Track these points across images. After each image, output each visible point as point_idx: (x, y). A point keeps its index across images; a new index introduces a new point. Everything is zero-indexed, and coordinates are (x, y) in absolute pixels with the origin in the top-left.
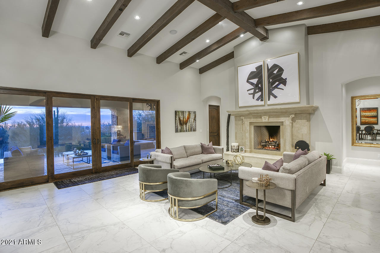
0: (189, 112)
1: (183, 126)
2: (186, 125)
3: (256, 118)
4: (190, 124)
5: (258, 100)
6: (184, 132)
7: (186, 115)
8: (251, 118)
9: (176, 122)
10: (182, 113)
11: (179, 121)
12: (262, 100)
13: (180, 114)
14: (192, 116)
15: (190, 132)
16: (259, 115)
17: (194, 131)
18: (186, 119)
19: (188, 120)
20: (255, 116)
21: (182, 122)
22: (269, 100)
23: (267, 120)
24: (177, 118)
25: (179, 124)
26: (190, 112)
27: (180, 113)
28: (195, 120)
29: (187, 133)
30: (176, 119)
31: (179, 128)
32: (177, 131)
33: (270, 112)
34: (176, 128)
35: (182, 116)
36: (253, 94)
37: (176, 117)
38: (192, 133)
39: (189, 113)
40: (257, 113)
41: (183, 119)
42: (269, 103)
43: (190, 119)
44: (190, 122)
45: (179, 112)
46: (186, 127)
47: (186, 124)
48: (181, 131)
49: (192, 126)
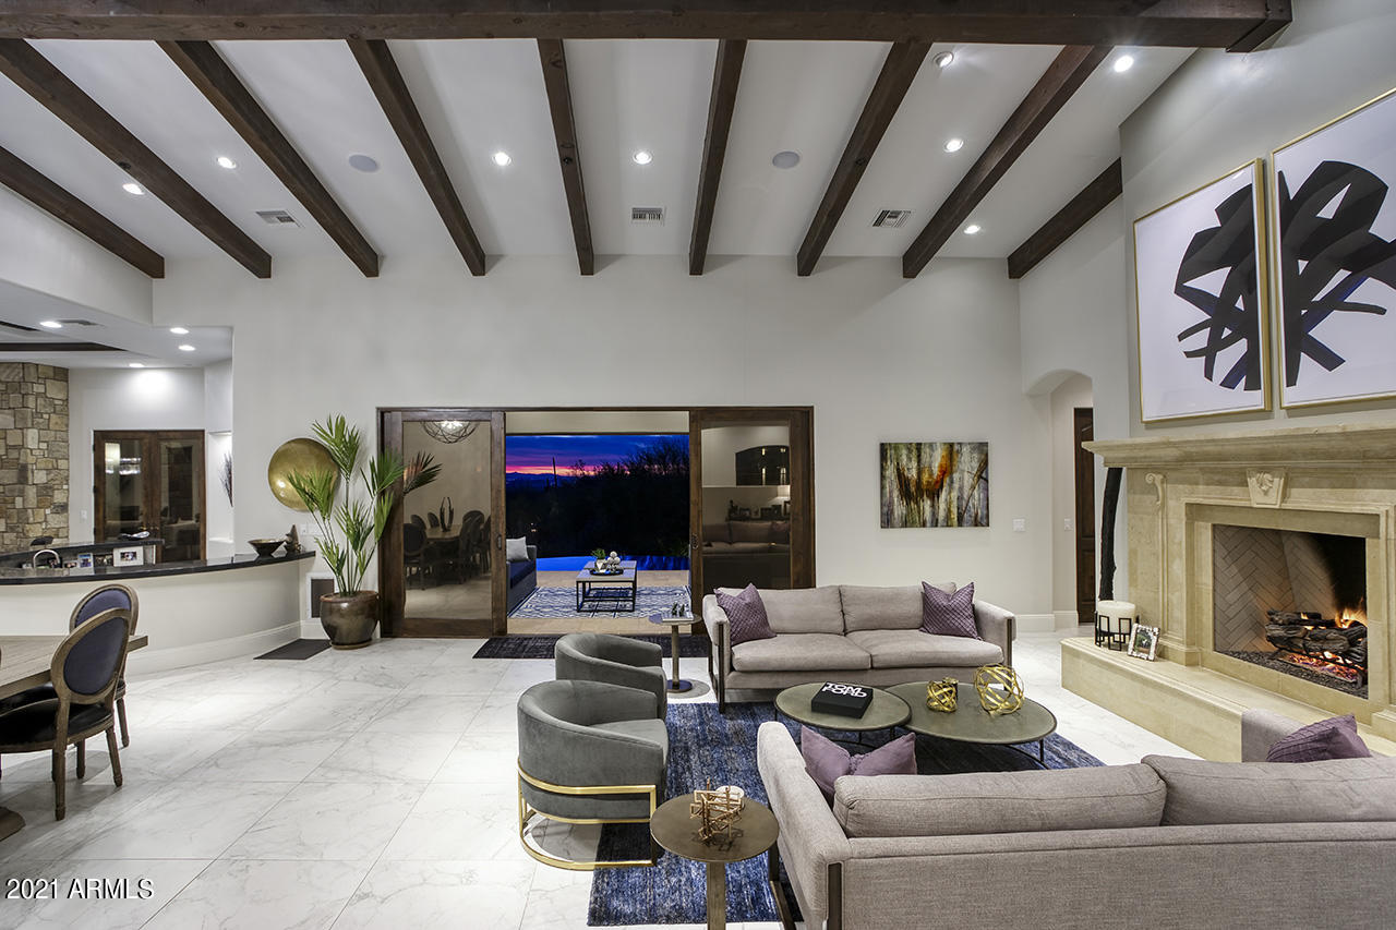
0: (951, 445)
1: (917, 503)
2: (933, 500)
3: (1220, 483)
4: (955, 494)
5: (1230, 382)
6: (924, 525)
7: (936, 460)
8: (1197, 484)
9: (882, 487)
10: (915, 452)
11: (896, 484)
12: (1253, 385)
13: (904, 457)
14: (967, 464)
15: (955, 532)
16: (1230, 466)
17: (976, 523)
18: (931, 475)
19: (947, 480)
20: (1213, 471)
21: (913, 489)
22: (1291, 381)
23: (1273, 500)
24: (891, 472)
25: (896, 493)
26: (956, 447)
27: (904, 452)
28: (980, 477)
29: (941, 532)
30: (883, 477)
31: (899, 509)
32: (887, 521)
33: (1290, 454)
34: (886, 509)
35: (914, 464)
36: (1209, 354)
37: (883, 469)
38: (968, 532)
39: (952, 450)
40: (1221, 457)
41: (920, 473)
42: (1291, 396)
43: (956, 476)
44: (956, 485)
45: (896, 447)
46: (933, 506)
47: (934, 493)
48: (905, 524)
49: (964, 503)
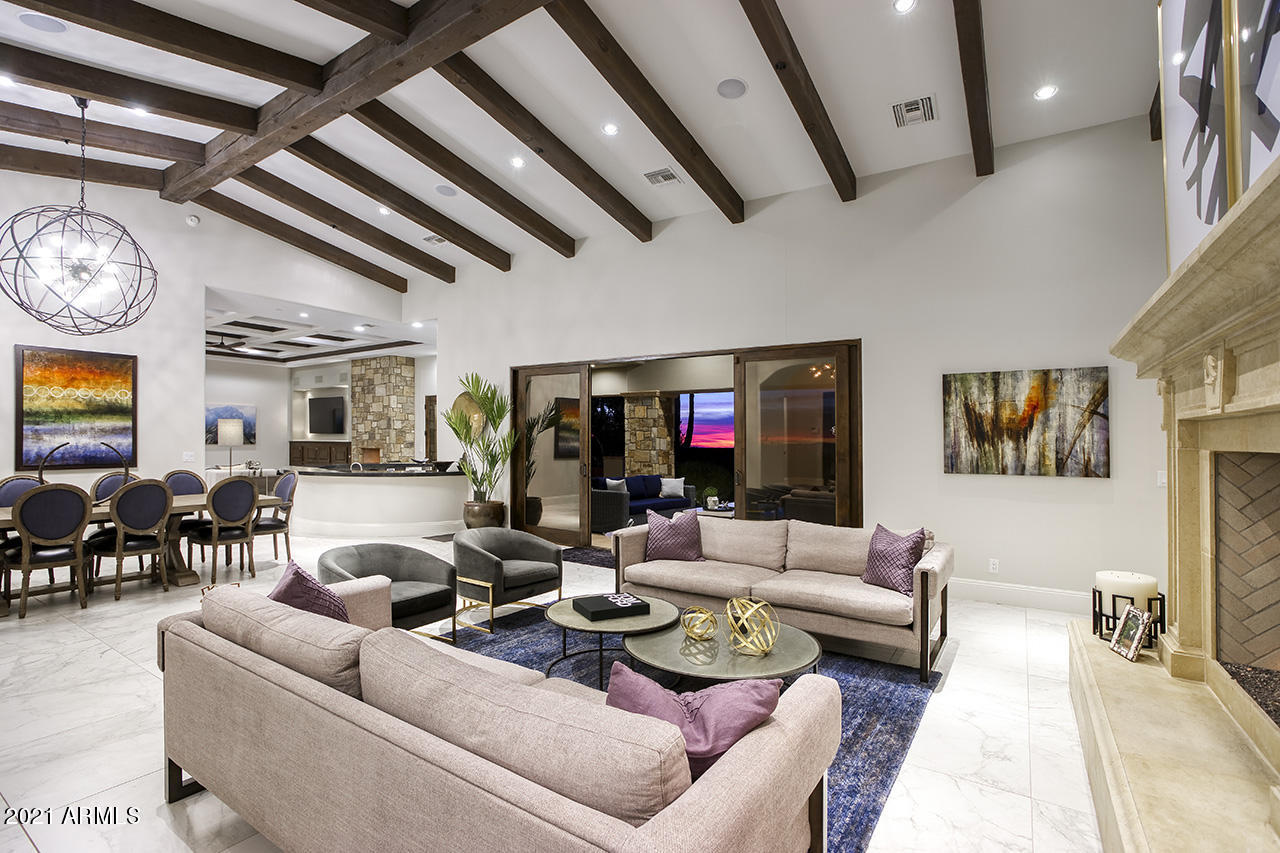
0: (1046, 373)
1: (993, 445)
2: (1017, 441)
4: (1051, 435)
6: (1004, 472)
7: (1023, 393)
9: (946, 426)
10: (990, 384)
13: (975, 391)
17: (1087, 472)
18: (1015, 410)
19: (1039, 416)
21: (987, 428)
24: (956, 408)
25: (963, 433)
26: (1053, 375)
27: (975, 385)
28: (1094, 412)
30: (946, 414)
31: (968, 451)
32: (952, 465)
34: (949, 451)
35: (990, 398)
37: (946, 404)
38: (1073, 484)
39: (1046, 380)
41: (997, 408)
43: (1054, 412)
44: (1054, 423)
45: (963, 378)
46: (1017, 449)
48: (977, 469)
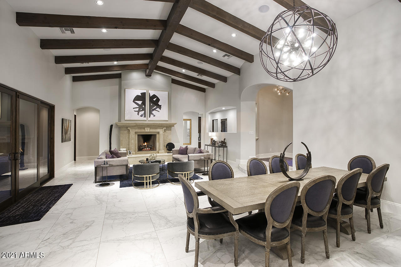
3: (140, 129)
8: (136, 129)
12: (145, 117)
17: (70, 140)
22: (150, 117)
28: (71, 129)
33: (151, 125)
36: (138, 112)
40: (142, 126)
